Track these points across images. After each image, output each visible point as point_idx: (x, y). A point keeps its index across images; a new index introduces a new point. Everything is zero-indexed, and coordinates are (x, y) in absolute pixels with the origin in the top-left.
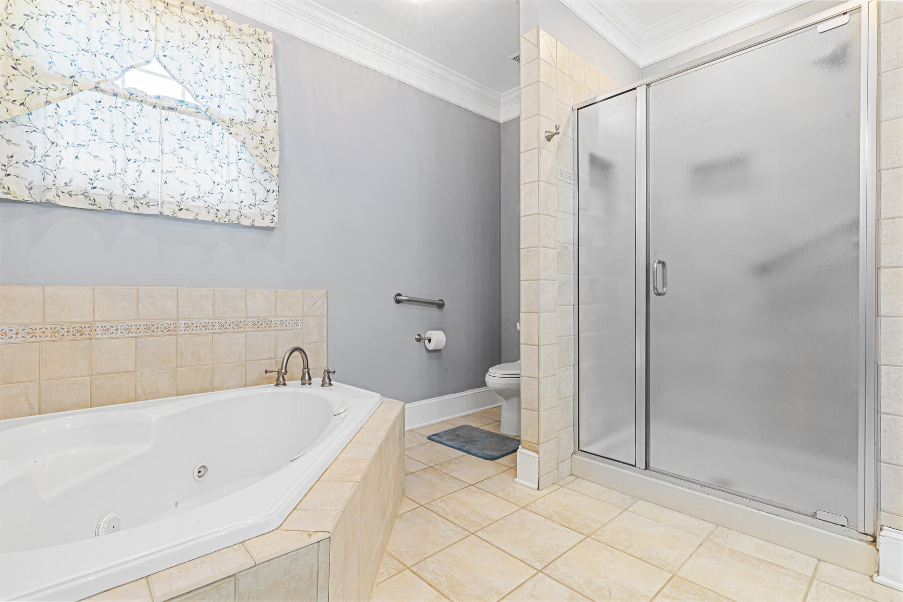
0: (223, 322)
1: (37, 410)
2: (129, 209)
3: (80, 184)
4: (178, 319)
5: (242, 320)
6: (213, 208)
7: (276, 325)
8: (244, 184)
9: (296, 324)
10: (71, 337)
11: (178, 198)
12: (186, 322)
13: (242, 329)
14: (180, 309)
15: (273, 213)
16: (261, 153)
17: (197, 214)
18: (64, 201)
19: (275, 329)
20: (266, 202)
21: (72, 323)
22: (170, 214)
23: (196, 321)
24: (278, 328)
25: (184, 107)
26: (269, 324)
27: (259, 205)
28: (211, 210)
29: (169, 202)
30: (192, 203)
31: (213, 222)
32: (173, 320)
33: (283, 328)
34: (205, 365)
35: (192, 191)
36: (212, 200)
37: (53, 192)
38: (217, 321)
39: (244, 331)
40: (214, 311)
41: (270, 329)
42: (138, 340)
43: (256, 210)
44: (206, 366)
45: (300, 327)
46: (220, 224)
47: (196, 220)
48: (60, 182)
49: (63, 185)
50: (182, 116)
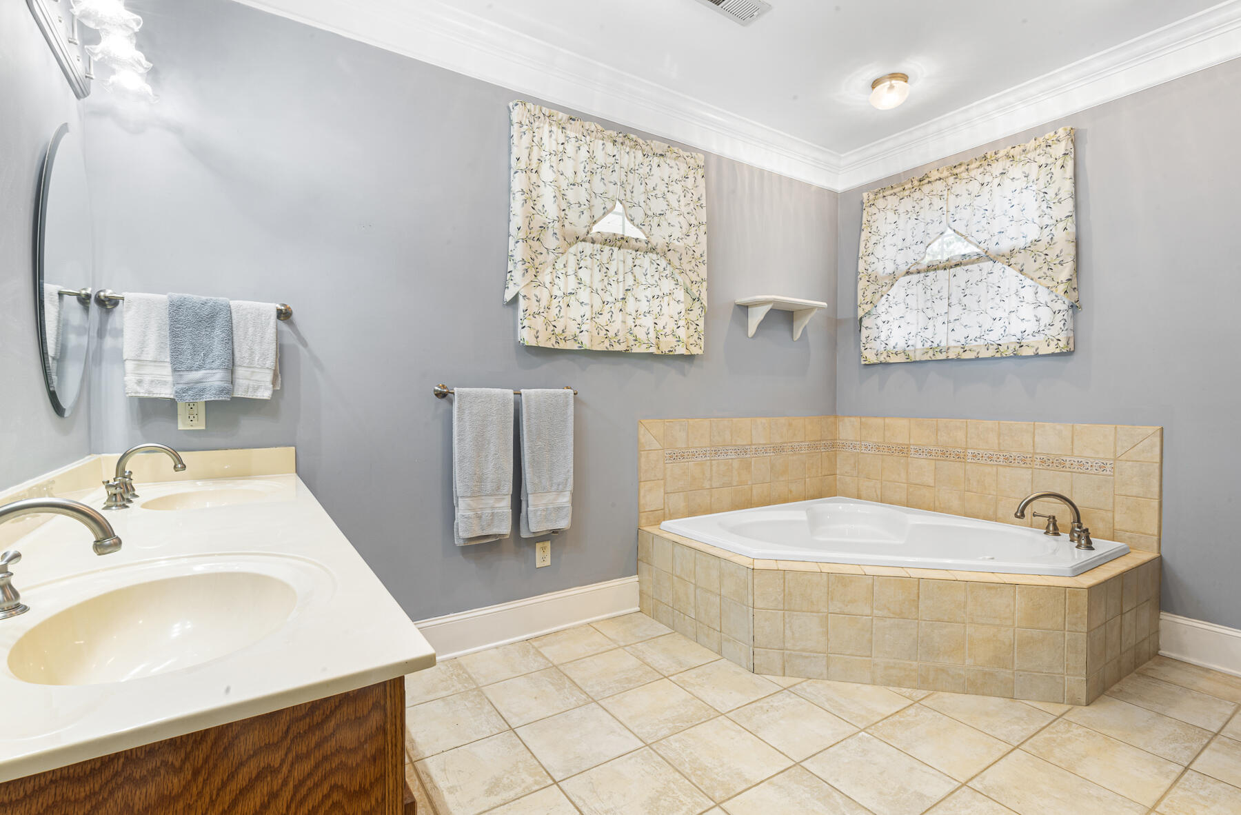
0: (1008, 456)
1: (880, 499)
2: (930, 357)
3: (901, 345)
4: (966, 449)
5: (1028, 456)
6: (992, 345)
7: (1072, 467)
8: (1027, 311)
9: (1104, 469)
10: (896, 454)
11: (963, 341)
12: (973, 452)
13: (1029, 465)
14: (968, 439)
15: (1058, 337)
16: (1045, 273)
17: (978, 353)
18: (893, 359)
19: (1071, 470)
20: (1053, 325)
21: (897, 444)
22: (954, 357)
23: (982, 451)
24: (1075, 470)
25: (968, 258)
26: (1062, 464)
27: (1043, 330)
28: (991, 347)
29: (955, 347)
30: (976, 343)
31: (993, 358)
32: (961, 448)
33: (1081, 471)
34: (989, 494)
35: (974, 333)
36: (993, 337)
37: (885, 355)
38: (1002, 454)
39: (1031, 468)
40: (999, 444)
41: (1064, 469)
42: (937, 462)
43: (1040, 337)
44: (991, 496)
45: (1108, 473)
46: (1002, 358)
47: (977, 359)
48: (890, 347)
49: (892, 348)
50: (966, 268)
